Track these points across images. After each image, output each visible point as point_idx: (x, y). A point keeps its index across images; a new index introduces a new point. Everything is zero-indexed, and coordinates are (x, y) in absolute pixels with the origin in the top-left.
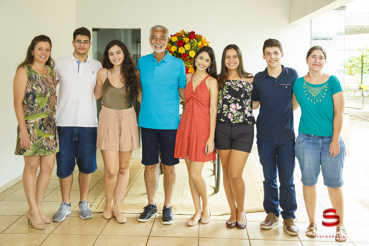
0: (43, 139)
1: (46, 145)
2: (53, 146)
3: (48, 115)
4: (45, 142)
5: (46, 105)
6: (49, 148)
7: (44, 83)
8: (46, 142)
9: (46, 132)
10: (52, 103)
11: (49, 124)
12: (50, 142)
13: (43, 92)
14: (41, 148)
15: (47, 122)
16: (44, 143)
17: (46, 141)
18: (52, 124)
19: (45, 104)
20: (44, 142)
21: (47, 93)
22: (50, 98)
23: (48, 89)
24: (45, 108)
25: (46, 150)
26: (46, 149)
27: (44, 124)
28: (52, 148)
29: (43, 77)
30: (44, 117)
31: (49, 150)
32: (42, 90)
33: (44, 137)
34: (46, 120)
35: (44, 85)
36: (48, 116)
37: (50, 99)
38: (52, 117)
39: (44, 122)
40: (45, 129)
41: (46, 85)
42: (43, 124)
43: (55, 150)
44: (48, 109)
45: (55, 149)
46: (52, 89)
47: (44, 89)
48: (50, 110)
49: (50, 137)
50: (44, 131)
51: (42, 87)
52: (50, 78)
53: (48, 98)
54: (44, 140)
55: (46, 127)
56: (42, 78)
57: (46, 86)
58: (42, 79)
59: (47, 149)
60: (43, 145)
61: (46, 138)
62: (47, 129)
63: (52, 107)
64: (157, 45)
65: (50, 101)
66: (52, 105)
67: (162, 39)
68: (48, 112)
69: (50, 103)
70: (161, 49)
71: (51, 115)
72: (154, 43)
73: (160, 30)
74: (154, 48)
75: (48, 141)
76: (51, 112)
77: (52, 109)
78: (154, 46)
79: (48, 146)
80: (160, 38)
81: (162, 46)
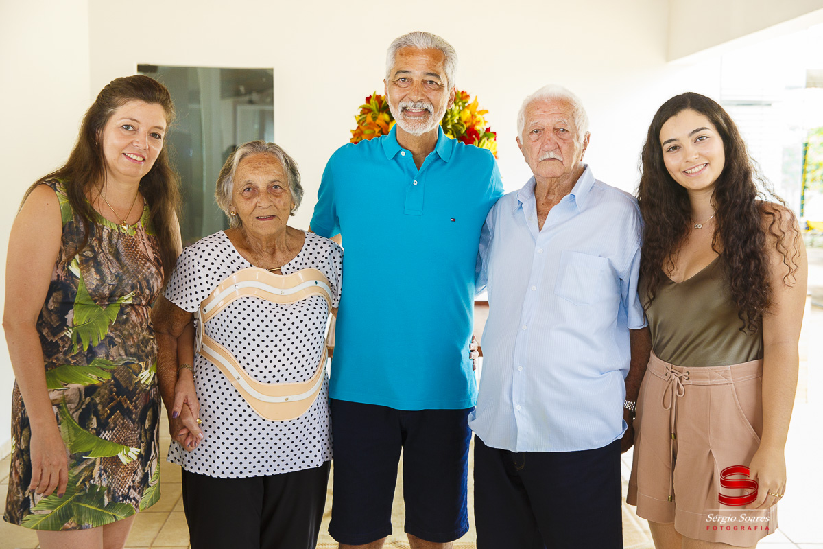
0: (94, 463)
1: (104, 484)
2: (129, 489)
3: (112, 372)
5: (107, 337)
6: (113, 496)
7: (117, 255)
8: (104, 476)
9: (105, 435)
10: (134, 326)
11: (119, 406)
12: (121, 473)
13: (106, 291)
14: (84, 498)
15: (112, 399)
16: (97, 479)
17: (106, 471)
18: (136, 407)
19: (104, 332)
21: (122, 295)
23: (129, 281)
24: (101, 345)
25: (102, 506)
26: (103, 499)
27: (100, 407)
29: (120, 235)
30: (96, 382)
32: (103, 281)
33: (96, 457)
34: (104, 391)
35: (116, 264)
36: (114, 378)
37: (129, 314)
38: (130, 379)
39: (97, 400)
40: (103, 426)
41: (122, 265)
42: (96, 405)
44: (113, 351)
45: (137, 498)
46: (144, 282)
47: (109, 279)
48: (122, 353)
49: (120, 455)
50: (98, 434)
51: (106, 270)
52: (146, 241)
53: (122, 311)
54: (96, 468)
55: (109, 416)
56: (115, 237)
57: (122, 268)
58: (114, 242)
59: (107, 500)
62: (113, 425)
63: (132, 343)
64: (410, 106)
65: (127, 319)
66: (135, 336)
67: (432, 82)
68: (112, 361)
69: (129, 326)
70: (425, 121)
71: (129, 372)
72: (401, 100)
73: (423, 50)
74: (401, 118)
75: (114, 469)
76: (127, 364)
77: (132, 350)
78: (400, 109)
79: (112, 488)
80: (423, 81)
81: (429, 112)
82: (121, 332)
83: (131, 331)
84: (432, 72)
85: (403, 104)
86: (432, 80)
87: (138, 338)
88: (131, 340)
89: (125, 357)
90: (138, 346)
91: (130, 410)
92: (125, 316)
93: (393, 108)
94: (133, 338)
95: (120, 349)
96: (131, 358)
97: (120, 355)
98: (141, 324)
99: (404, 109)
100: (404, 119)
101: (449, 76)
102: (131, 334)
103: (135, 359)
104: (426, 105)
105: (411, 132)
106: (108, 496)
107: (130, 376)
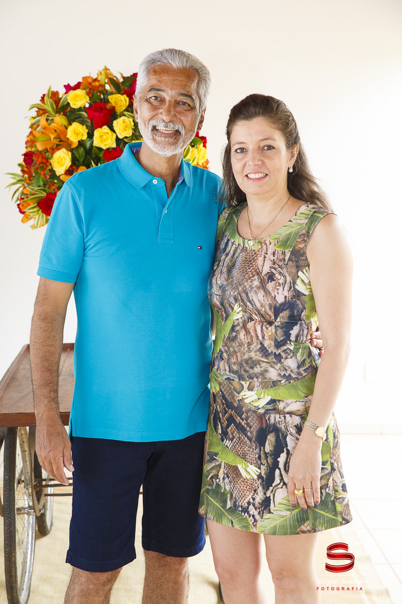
0: (220, 466)
1: (228, 488)
2: (249, 503)
4: (224, 479)
6: (235, 503)
9: (227, 443)
10: (241, 345)
11: (232, 419)
12: (241, 485)
14: (211, 493)
16: (221, 481)
20: (221, 475)
22: (238, 328)
28: (246, 510)
31: (234, 510)
33: (221, 460)
37: (238, 332)
40: (225, 433)
43: (255, 521)
45: (257, 517)
46: (244, 295)
49: (240, 467)
50: (222, 440)
53: (233, 327)
54: (221, 471)
55: (228, 426)
59: (229, 504)
60: (218, 485)
61: (228, 466)
62: (231, 436)
63: (235, 360)
64: (161, 127)
65: (236, 336)
66: (238, 354)
67: (184, 103)
68: (220, 374)
69: (236, 344)
70: (175, 144)
71: (230, 388)
72: (152, 118)
73: (178, 69)
74: (151, 137)
75: (234, 478)
76: (228, 379)
77: (235, 368)
78: (150, 129)
79: (234, 495)
80: (176, 101)
81: (180, 133)
82: (229, 348)
83: (236, 349)
84: (186, 93)
85: (153, 123)
86: (185, 101)
87: (241, 357)
88: (235, 357)
89: (227, 373)
90: (241, 365)
91: (243, 426)
92: (234, 334)
93: (143, 125)
94: (237, 356)
95: (226, 364)
96: (232, 375)
97: (225, 370)
98: (249, 344)
99: (154, 128)
100: (154, 139)
101: (202, 97)
102: (236, 352)
103: (236, 376)
104: (178, 127)
105: (160, 153)
106: (231, 501)
107: (232, 392)
